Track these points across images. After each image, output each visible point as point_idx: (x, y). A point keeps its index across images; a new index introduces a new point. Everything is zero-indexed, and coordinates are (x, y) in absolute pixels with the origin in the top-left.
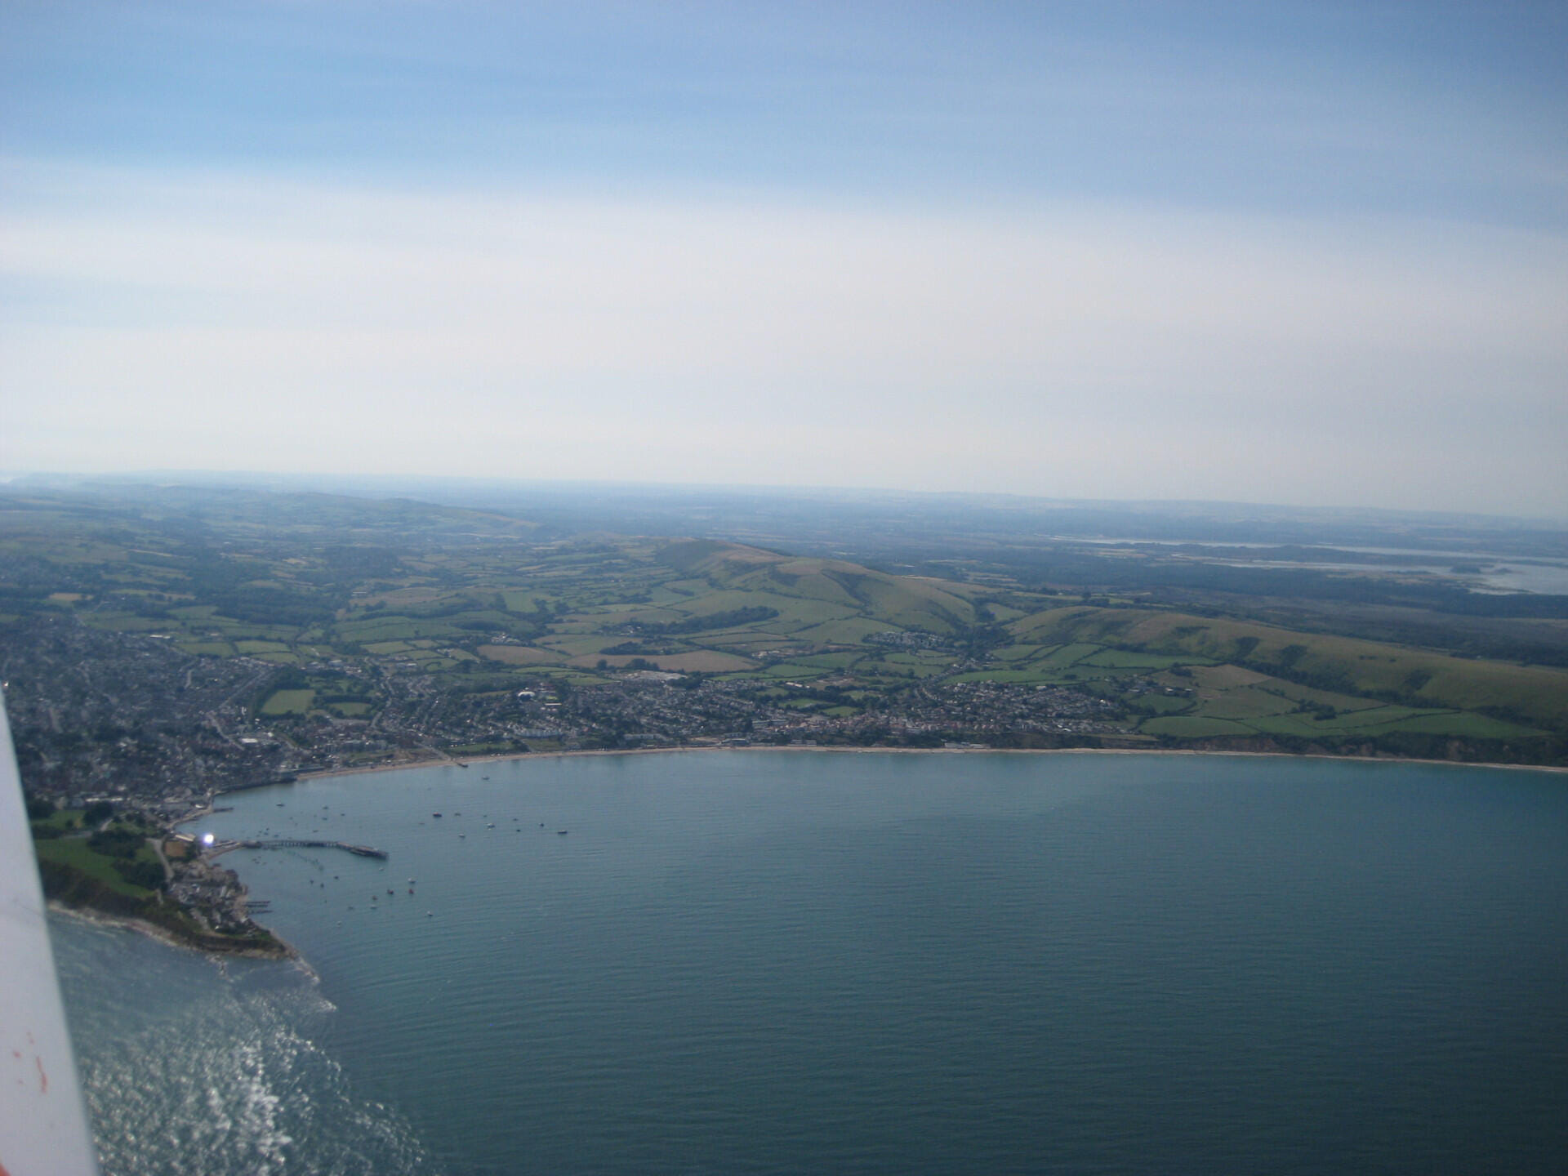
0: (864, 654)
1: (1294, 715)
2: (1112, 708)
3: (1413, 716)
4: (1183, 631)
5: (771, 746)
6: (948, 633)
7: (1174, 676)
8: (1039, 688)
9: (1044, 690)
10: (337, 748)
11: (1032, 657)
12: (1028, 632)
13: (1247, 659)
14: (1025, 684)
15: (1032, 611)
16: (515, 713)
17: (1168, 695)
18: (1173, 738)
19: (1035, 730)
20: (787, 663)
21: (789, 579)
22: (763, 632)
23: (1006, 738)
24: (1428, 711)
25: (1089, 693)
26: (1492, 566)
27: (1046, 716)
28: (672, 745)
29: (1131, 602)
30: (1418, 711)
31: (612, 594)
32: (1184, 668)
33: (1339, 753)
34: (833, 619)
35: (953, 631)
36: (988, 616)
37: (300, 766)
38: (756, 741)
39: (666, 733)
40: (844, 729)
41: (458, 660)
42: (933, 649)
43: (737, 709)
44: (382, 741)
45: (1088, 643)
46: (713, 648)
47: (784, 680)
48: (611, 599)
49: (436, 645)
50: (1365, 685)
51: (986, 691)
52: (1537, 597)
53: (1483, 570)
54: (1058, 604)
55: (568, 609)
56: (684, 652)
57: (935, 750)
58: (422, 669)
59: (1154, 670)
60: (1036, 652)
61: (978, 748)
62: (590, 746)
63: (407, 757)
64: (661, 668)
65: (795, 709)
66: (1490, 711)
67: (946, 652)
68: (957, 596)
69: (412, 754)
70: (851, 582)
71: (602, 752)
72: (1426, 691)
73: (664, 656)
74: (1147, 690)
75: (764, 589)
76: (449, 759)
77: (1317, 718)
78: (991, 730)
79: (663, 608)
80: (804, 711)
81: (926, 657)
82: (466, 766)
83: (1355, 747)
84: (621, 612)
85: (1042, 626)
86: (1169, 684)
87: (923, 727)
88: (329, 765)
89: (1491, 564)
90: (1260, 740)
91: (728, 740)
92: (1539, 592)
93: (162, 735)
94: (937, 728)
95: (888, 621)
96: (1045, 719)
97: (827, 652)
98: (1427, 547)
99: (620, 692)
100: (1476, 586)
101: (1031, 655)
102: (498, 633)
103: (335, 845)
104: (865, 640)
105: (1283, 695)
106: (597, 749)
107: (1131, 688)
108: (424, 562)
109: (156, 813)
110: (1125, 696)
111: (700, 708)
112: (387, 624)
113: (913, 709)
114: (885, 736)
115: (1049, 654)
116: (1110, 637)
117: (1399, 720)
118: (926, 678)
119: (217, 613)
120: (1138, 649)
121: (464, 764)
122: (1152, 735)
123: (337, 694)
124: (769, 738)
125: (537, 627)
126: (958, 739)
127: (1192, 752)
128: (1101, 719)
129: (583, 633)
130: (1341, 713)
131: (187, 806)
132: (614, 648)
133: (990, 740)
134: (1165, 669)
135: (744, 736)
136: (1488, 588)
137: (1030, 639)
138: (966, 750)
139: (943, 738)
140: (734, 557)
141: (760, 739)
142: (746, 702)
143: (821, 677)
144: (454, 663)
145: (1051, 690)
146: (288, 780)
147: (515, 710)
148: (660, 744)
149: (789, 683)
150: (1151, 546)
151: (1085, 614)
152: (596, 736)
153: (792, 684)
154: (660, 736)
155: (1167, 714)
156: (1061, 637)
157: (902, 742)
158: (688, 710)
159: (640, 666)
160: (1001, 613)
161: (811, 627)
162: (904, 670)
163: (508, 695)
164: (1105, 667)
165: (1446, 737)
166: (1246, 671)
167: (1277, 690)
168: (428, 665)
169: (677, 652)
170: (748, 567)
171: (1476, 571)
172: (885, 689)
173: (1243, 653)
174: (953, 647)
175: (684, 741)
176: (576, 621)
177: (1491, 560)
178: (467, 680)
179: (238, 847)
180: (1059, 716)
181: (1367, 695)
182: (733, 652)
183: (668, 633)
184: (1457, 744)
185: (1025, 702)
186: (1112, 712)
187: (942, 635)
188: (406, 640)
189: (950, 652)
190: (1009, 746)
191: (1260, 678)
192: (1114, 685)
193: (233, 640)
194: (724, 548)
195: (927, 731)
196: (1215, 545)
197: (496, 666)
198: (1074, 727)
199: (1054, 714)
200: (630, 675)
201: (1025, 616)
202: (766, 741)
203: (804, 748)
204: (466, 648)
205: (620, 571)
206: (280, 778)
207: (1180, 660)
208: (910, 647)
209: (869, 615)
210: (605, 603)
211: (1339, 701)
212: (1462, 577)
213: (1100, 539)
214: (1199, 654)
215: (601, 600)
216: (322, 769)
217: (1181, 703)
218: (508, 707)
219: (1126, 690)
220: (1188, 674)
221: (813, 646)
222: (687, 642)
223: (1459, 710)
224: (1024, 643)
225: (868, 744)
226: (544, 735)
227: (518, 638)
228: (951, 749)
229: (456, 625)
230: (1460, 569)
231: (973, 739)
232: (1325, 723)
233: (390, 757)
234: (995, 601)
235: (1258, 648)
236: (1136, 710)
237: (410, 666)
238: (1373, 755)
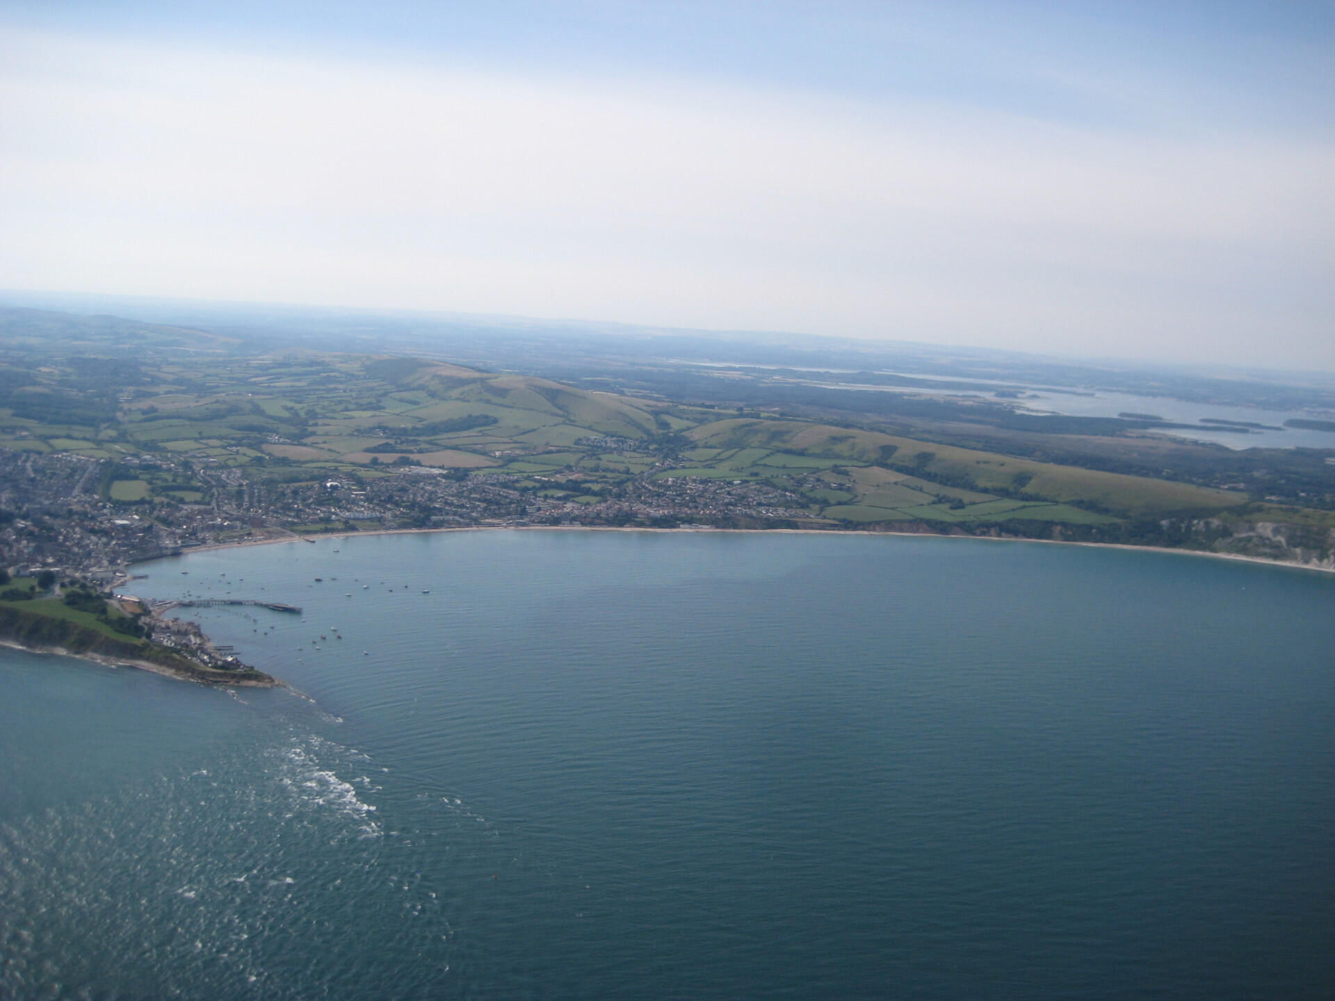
0: (583, 454)
1: (933, 505)
2: (796, 499)
3: (1024, 507)
4: (835, 439)
5: (546, 526)
6: (642, 438)
7: (835, 475)
8: (736, 482)
9: (740, 484)
10: (202, 528)
11: (717, 458)
12: (706, 438)
13: (889, 462)
14: (723, 479)
15: (701, 422)
16: (329, 500)
17: (834, 489)
18: (850, 522)
19: (747, 515)
20: (523, 461)
21: (502, 392)
22: (488, 435)
23: (726, 521)
24: (1032, 503)
25: (775, 486)
26: (1024, 393)
27: (749, 505)
28: (468, 525)
29: (778, 416)
30: (1027, 504)
31: (348, 402)
32: (843, 468)
33: (974, 534)
34: (544, 426)
35: (645, 437)
36: (665, 425)
37: (182, 542)
38: (533, 522)
39: (461, 516)
40: (601, 513)
41: (250, 457)
42: (634, 451)
43: (506, 497)
44: (238, 522)
45: (760, 447)
46: (456, 448)
47: (530, 474)
48: (351, 407)
49: (225, 444)
50: (982, 483)
51: (694, 484)
52: (1069, 418)
53: (1019, 395)
54: (719, 417)
55: (317, 414)
56: (433, 451)
57: (674, 530)
58: (223, 463)
59: (818, 470)
60: (719, 454)
61: (706, 529)
62: (405, 526)
63: (263, 535)
64: (423, 463)
65: (552, 497)
66: (1079, 504)
67: (645, 453)
68: (637, 408)
69: (266, 532)
70: (552, 395)
71: (414, 531)
72: (1029, 489)
73: (418, 455)
74: (818, 485)
75: (481, 400)
76: (297, 537)
77: (952, 508)
78: (714, 515)
79: (398, 415)
80: (559, 499)
81: (631, 457)
82: (313, 542)
83: (985, 530)
84: (364, 418)
85: (718, 434)
86: (833, 480)
87: (661, 512)
88: (204, 541)
89: (1023, 391)
90: (916, 524)
91: (511, 521)
92: (1066, 414)
93: (47, 517)
94: (672, 513)
95: (590, 428)
96: (749, 506)
97: (550, 452)
98: (969, 376)
99: (404, 483)
100: (1019, 408)
101: (715, 457)
102: (270, 434)
103: (253, 603)
104: (576, 443)
105: (921, 490)
106: (411, 528)
107: (805, 483)
108: (162, 372)
109: (89, 580)
110: (801, 489)
111: (477, 496)
112: (171, 426)
113: (643, 498)
114: (633, 519)
115: (732, 456)
116: (776, 443)
117: (1013, 510)
118: (639, 474)
119: (14, 415)
120: (802, 453)
121: (311, 540)
122: (834, 519)
123: (165, 484)
124: (544, 520)
125: (300, 430)
126: (690, 521)
127: (865, 533)
128: (791, 507)
129: (340, 435)
130: (968, 505)
131: (111, 574)
132: (375, 447)
133: (714, 522)
134: (828, 469)
135: (522, 519)
136: (1028, 410)
137: (709, 444)
138: (696, 530)
139: (679, 520)
140: (445, 373)
141: (536, 521)
142: (511, 492)
143: (560, 472)
144: (247, 459)
145: (746, 484)
146: (176, 554)
147: (330, 497)
148: (459, 524)
149: (536, 477)
150: (754, 370)
151: (751, 425)
152: (408, 518)
153: (539, 478)
154: (457, 518)
155: (839, 503)
156: (735, 443)
157: (647, 523)
158: (470, 499)
159: (406, 462)
160: (676, 424)
161: (528, 432)
162: (622, 467)
163: (317, 485)
164: (778, 467)
165: (1050, 524)
166: (889, 471)
167: (917, 487)
168: (227, 460)
169: (427, 451)
170: (461, 382)
171: (1014, 396)
172: (614, 483)
173: (885, 458)
174: (648, 449)
175: (476, 522)
176: (329, 425)
177: (1025, 388)
178: (270, 473)
179: (175, 605)
180: (759, 504)
181: (986, 491)
182: (474, 451)
183: (411, 436)
184: (1059, 528)
185: (729, 493)
186: (797, 501)
187: (637, 440)
188: (196, 440)
189: (648, 453)
190: (729, 527)
191: (902, 477)
192: (791, 481)
193: (45, 438)
194: (428, 365)
195: (665, 515)
196: (804, 369)
197: (284, 461)
198: (775, 513)
199: (755, 503)
200: (402, 470)
201: (696, 427)
202: (541, 522)
203: (572, 528)
204: (250, 446)
205: (341, 383)
206: (169, 552)
207: (839, 462)
208: (615, 449)
209: (572, 423)
210: (347, 409)
211: (967, 496)
212: (1005, 401)
213: (705, 362)
214: (851, 458)
215: (342, 407)
216: (199, 545)
217: (845, 496)
218: (323, 495)
219: (802, 485)
220: (846, 473)
221: (535, 448)
222: (430, 443)
223: (1057, 503)
224: (706, 447)
225: (621, 525)
226: (365, 517)
227: (288, 439)
228: (685, 529)
229: (232, 427)
230: (1002, 394)
231: (701, 521)
232: (958, 512)
233: (249, 534)
234: (668, 413)
235: (896, 454)
236: (815, 501)
237: (212, 462)
238: (999, 535)
